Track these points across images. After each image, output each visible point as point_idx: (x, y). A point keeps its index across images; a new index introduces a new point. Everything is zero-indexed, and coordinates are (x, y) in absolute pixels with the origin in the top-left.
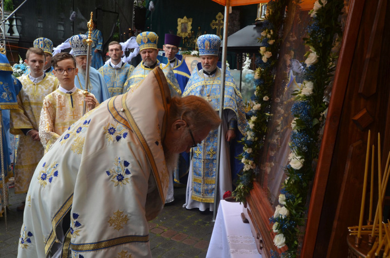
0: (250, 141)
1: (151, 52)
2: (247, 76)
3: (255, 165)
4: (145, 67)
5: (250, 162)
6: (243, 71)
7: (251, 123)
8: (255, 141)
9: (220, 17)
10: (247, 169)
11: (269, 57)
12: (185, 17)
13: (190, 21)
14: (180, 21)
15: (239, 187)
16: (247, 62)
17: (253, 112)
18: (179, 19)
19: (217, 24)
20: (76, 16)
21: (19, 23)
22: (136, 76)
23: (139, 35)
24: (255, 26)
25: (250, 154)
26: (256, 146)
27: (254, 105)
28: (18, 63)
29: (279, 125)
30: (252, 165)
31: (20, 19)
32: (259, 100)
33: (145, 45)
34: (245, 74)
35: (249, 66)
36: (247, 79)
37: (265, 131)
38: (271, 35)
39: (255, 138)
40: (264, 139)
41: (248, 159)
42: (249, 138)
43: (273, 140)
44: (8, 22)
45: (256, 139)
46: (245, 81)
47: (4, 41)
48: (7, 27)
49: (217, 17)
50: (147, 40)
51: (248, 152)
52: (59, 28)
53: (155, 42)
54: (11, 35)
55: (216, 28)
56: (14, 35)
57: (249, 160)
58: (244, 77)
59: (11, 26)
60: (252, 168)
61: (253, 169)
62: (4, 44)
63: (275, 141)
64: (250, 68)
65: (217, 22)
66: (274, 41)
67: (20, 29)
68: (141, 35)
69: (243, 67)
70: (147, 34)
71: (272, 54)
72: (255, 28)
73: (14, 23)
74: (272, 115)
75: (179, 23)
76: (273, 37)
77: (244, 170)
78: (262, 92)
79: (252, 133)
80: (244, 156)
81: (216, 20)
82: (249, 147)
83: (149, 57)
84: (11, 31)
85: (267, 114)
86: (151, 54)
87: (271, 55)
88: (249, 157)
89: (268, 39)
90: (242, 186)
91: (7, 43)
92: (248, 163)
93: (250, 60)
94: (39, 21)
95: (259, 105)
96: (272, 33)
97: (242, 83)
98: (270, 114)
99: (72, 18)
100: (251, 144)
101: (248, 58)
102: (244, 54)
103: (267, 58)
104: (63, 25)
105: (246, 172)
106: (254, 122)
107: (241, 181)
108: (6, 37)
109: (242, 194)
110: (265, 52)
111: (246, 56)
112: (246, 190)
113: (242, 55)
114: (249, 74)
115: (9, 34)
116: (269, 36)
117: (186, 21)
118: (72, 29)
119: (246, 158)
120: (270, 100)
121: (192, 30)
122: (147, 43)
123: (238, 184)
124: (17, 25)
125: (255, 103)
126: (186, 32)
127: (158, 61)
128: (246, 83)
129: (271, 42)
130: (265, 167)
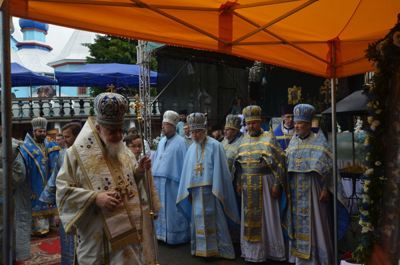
0: (366, 204)
1: (255, 123)
2: (359, 137)
3: (373, 227)
4: (252, 136)
5: (368, 224)
6: (356, 132)
7: (365, 186)
8: (371, 204)
9: (328, 83)
10: (366, 231)
11: (377, 125)
12: (295, 86)
13: (299, 89)
14: (290, 90)
15: (359, 248)
16: (359, 123)
17: (366, 176)
18: (289, 89)
19: (325, 90)
20: (203, 95)
21: (160, 105)
22: (243, 145)
23: (244, 109)
24: (363, 91)
25: (367, 216)
26: (372, 209)
27: (366, 169)
28: (160, 136)
29: (395, 189)
30: (370, 228)
31: (161, 102)
32: (371, 165)
33: (249, 118)
34: (358, 135)
35: (361, 126)
36: (360, 139)
37: (381, 194)
38: (378, 106)
39: (370, 201)
40: (380, 202)
41: (365, 222)
42: (364, 201)
43: (390, 203)
44: (153, 105)
45: (372, 202)
46: (358, 142)
47: (150, 120)
48: (152, 108)
49: (325, 83)
50: (250, 114)
51: (364, 215)
52: (190, 106)
53: (258, 114)
54: (154, 114)
55: (324, 94)
56: (156, 114)
57: (367, 223)
58: (357, 137)
59: (154, 107)
60: (370, 230)
61: (371, 232)
62: (150, 122)
63: (393, 204)
64: (362, 129)
65: (326, 87)
66: (381, 110)
67: (161, 109)
68: (246, 109)
69: (355, 128)
70: (251, 108)
71: (380, 122)
72: (363, 93)
73: (157, 105)
74: (386, 179)
75: (290, 92)
76: (379, 107)
77: (362, 232)
78: (373, 158)
79: (366, 196)
80: (361, 219)
81: (324, 86)
82: (365, 209)
83: (252, 127)
84: (154, 111)
85: (381, 178)
86: (254, 126)
87: (379, 124)
88: (366, 219)
89: (375, 110)
90: (362, 248)
91: (152, 121)
92: (366, 225)
93: (362, 122)
94: (175, 102)
95: (372, 170)
96: (378, 103)
97: (355, 143)
98: (384, 178)
99: (200, 98)
100: (366, 207)
101: (359, 121)
102: (354, 117)
103: (375, 126)
104: (193, 103)
105: (365, 234)
106: (367, 186)
107: (361, 242)
108: (151, 117)
109: (363, 256)
110: (372, 121)
111: (357, 119)
112: (367, 252)
113: (353, 118)
114: (362, 134)
115: (153, 114)
116: (375, 107)
117: (296, 90)
118: (199, 105)
119: (363, 221)
120: (382, 165)
121: (301, 97)
122: (251, 116)
123: (358, 246)
124: (159, 106)
125: (367, 168)
126: (296, 99)
127: (262, 129)
128: (360, 144)
129: (378, 112)
130: (384, 230)
